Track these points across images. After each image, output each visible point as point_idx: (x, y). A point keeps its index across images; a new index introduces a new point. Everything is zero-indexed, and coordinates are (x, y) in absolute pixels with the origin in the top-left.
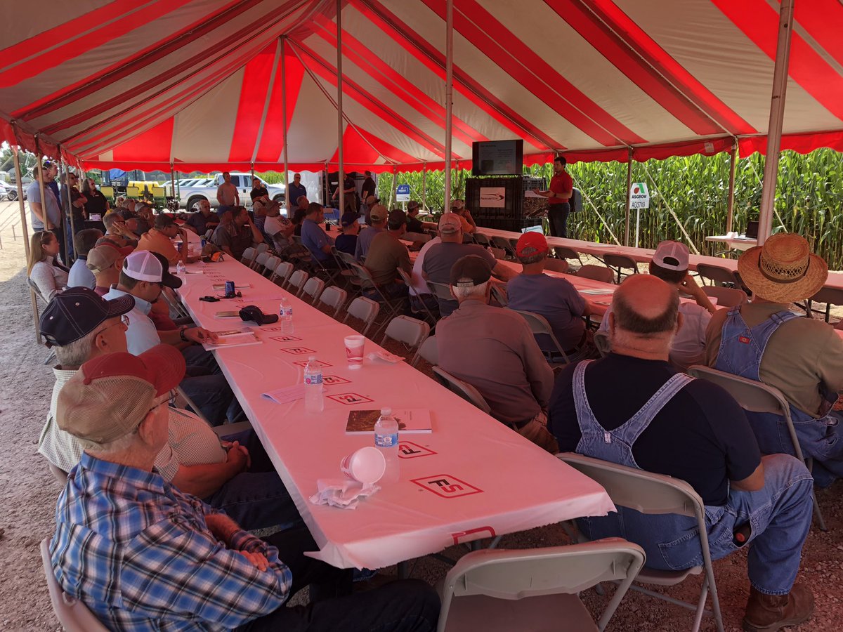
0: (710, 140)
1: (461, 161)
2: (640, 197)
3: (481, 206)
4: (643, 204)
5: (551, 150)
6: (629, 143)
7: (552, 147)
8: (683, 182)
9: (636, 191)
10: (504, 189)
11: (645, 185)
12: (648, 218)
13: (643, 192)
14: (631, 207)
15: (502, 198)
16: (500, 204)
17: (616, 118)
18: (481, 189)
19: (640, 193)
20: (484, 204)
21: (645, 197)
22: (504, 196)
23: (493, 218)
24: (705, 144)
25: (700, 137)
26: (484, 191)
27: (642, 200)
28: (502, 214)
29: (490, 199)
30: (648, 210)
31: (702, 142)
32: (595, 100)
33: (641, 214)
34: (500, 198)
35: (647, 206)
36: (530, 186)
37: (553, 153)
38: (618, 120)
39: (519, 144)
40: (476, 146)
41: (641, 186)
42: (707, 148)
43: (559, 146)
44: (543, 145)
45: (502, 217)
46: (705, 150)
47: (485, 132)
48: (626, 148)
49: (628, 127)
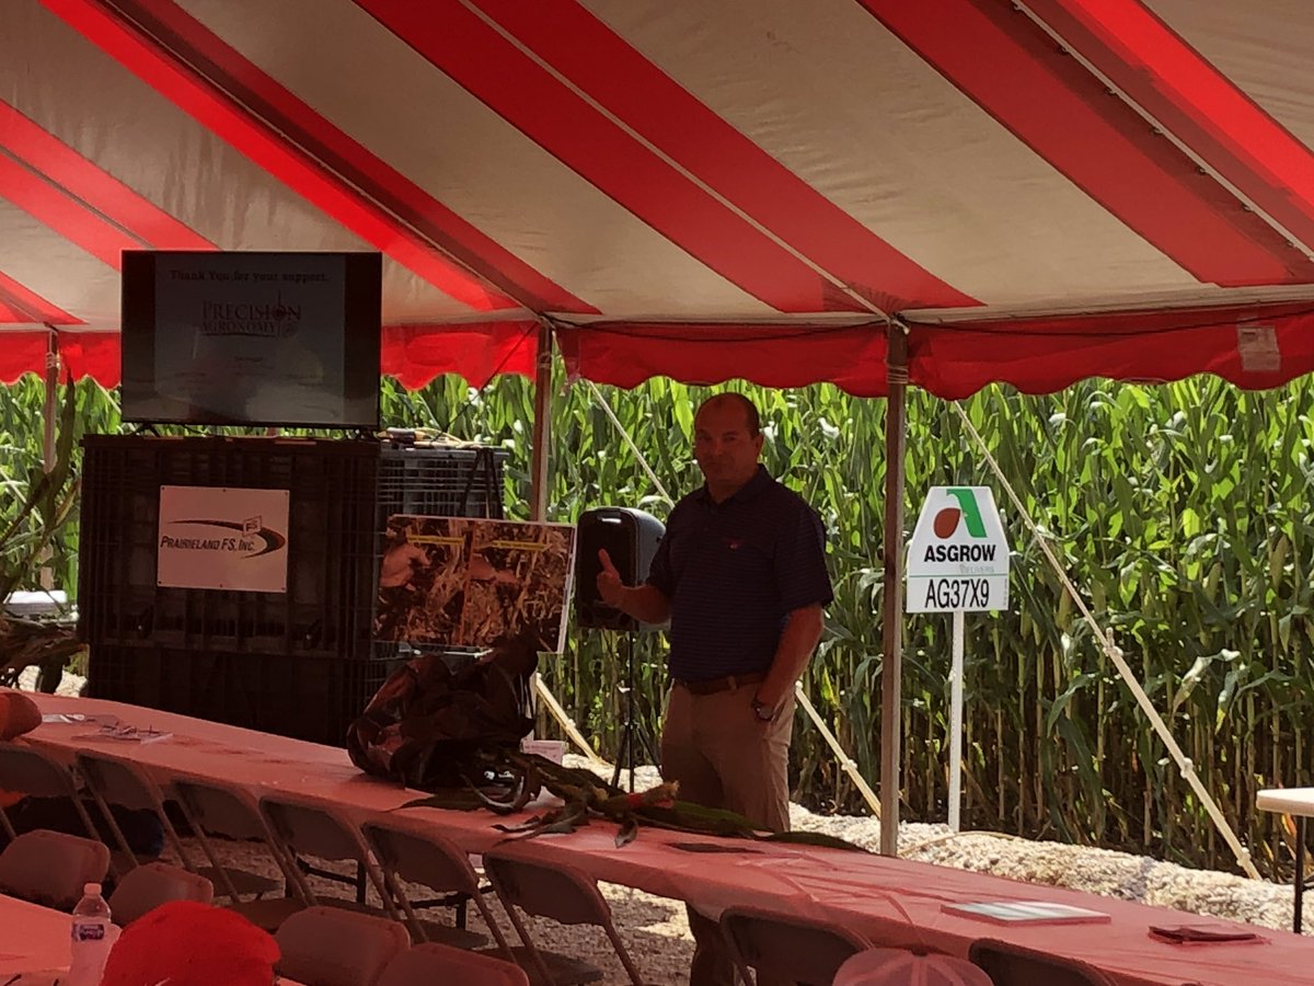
0: (1267, 313)
1: (77, 337)
2: (965, 553)
3: (166, 579)
4: (981, 589)
5: (522, 313)
6: (892, 307)
7: (527, 299)
8: (1167, 486)
9: (946, 523)
10: (282, 496)
11: (985, 499)
12: (1010, 656)
13: (977, 529)
14: (917, 603)
15: (273, 541)
16: (263, 573)
17: (817, 184)
18: (167, 492)
19: (962, 536)
20: (176, 571)
21: (989, 553)
22: (283, 532)
23: (224, 643)
24: (1241, 330)
25: (1212, 293)
26: (178, 504)
27: (974, 568)
28: (273, 629)
29: (211, 545)
30: (1009, 620)
31: (1225, 317)
32: (710, 99)
33: (969, 636)
34: (262, 544)
35: (998, 603)
36: (418, 486)
37: (533, 326)
38: (830, 196)
39: (363, 274)
40: (141, 273)
41: (969, 502)
42: (1247, 349)
43: (563, 300)
44: (480, 289)
45: (271, 645)
46: (1238, 359)
47: (190, 207)
48: (872, 329)
49: (882, 231)
